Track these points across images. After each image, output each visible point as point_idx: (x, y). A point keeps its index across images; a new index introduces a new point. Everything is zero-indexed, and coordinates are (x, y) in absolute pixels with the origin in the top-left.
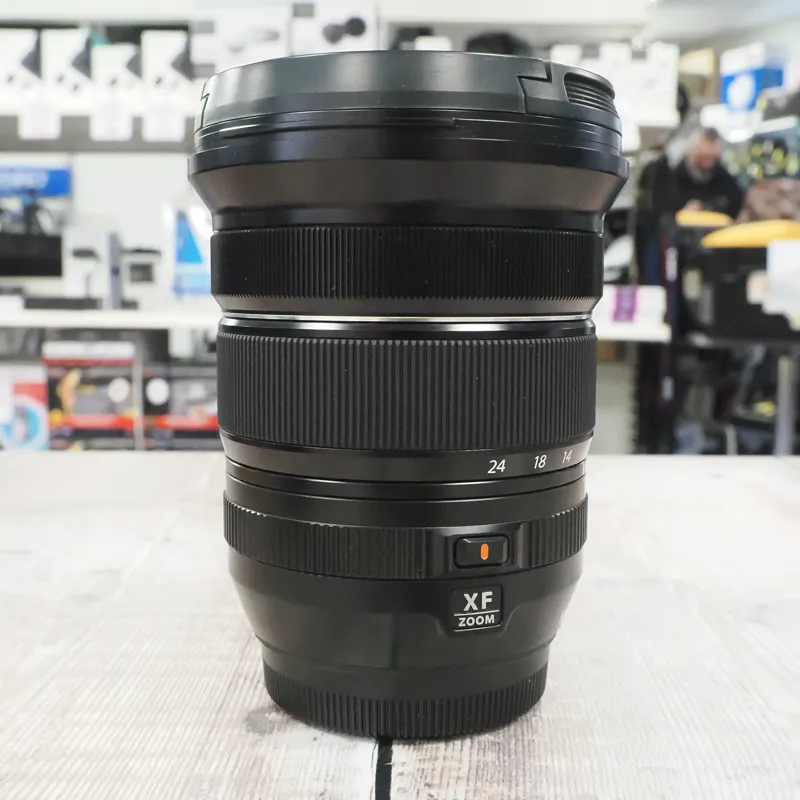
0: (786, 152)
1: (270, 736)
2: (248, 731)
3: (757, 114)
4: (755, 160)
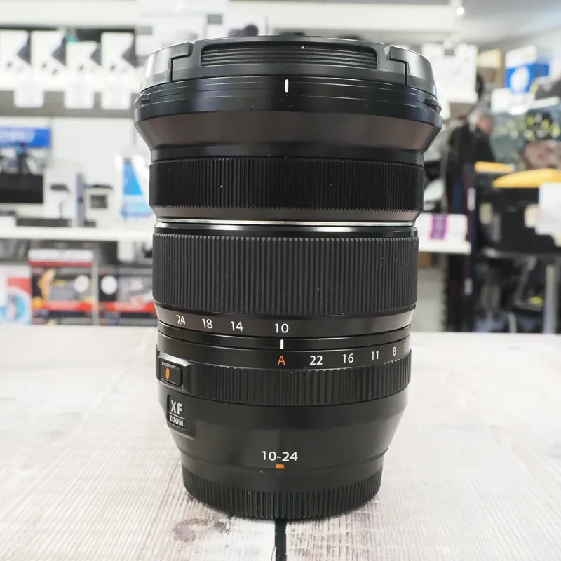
0: (551, 122)
1: (193, 543)
2: (176, 539)
3: (531, 95)
4: (529, 127)
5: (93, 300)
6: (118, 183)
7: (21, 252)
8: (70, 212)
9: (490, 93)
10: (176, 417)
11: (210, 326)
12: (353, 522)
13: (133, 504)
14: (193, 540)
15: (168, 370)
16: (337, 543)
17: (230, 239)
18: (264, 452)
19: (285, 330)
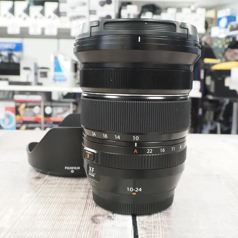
1: (99, 224)
2: (92, 223)
3: (228, 30)
5: (42, 116)
6: (52, 67)
7: (10, 96)
8: (31, 79)
9: (210, 28)
10: (91, 173)
11: (106, 137)
12: (163, 216)
13: (74, 208)
14: (99, 223)
15: (88, 154)
16: (157, 225)
17: (115, 102)
18: (128, 188)
19: (137, 139)
